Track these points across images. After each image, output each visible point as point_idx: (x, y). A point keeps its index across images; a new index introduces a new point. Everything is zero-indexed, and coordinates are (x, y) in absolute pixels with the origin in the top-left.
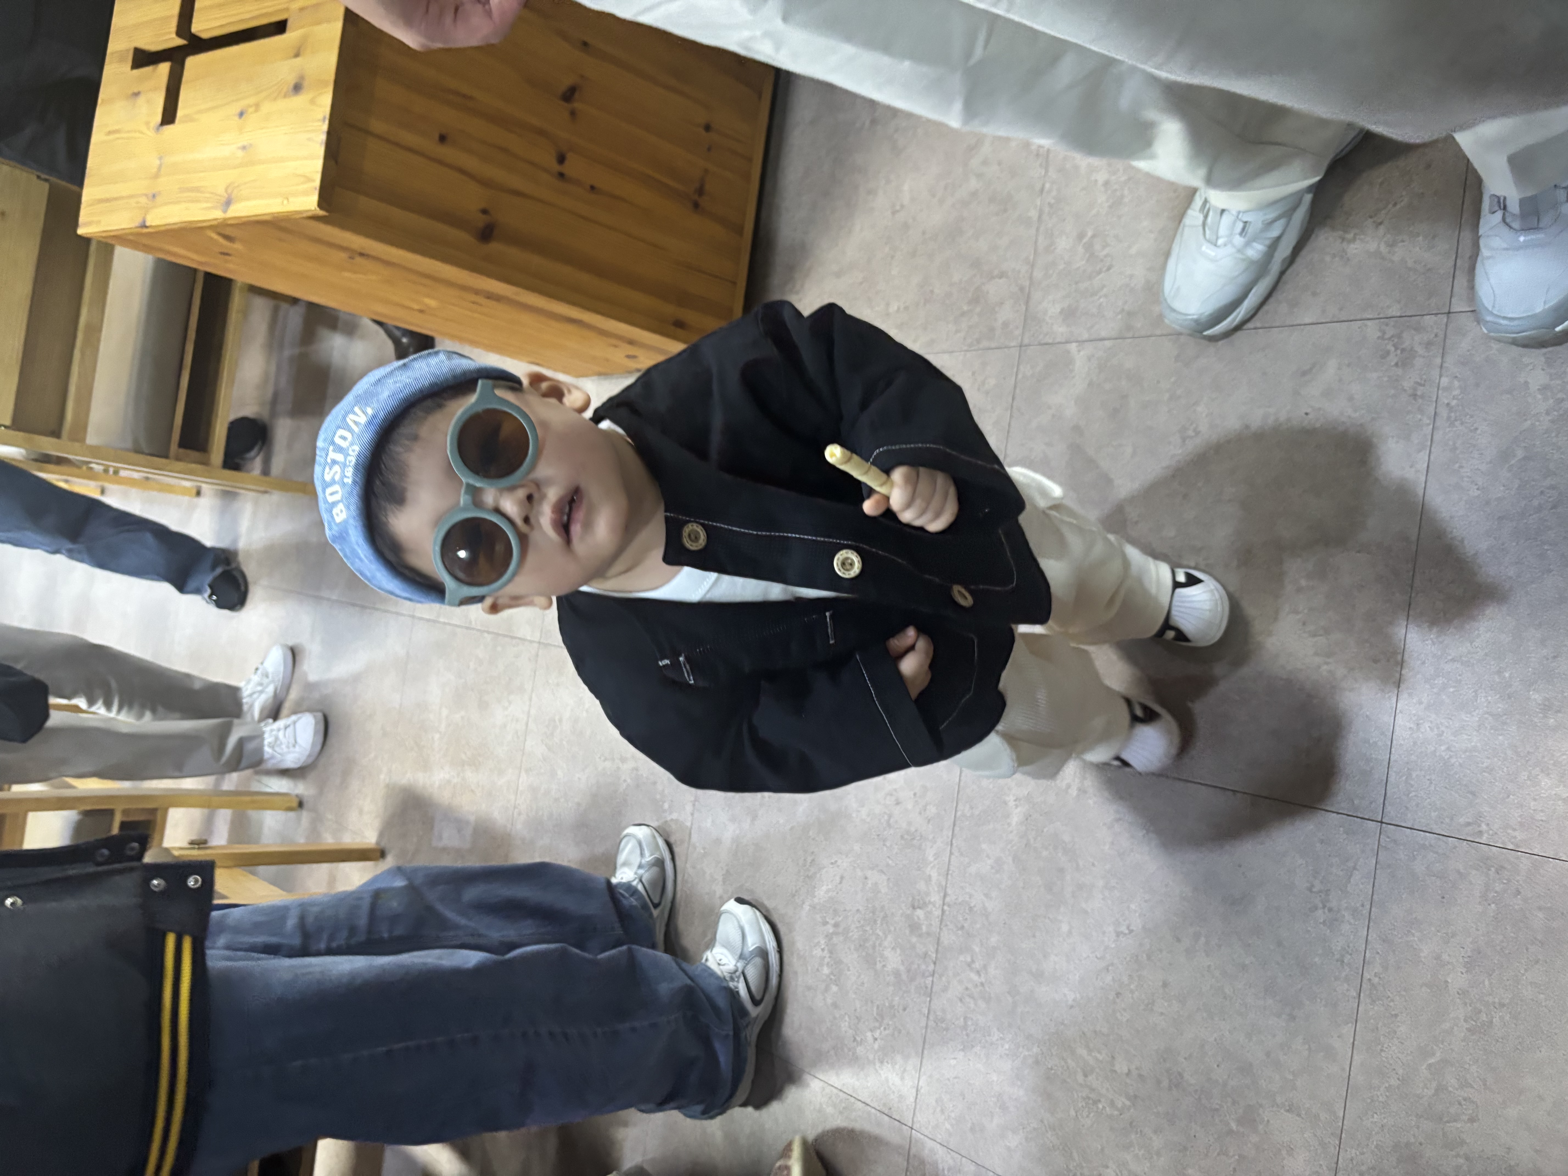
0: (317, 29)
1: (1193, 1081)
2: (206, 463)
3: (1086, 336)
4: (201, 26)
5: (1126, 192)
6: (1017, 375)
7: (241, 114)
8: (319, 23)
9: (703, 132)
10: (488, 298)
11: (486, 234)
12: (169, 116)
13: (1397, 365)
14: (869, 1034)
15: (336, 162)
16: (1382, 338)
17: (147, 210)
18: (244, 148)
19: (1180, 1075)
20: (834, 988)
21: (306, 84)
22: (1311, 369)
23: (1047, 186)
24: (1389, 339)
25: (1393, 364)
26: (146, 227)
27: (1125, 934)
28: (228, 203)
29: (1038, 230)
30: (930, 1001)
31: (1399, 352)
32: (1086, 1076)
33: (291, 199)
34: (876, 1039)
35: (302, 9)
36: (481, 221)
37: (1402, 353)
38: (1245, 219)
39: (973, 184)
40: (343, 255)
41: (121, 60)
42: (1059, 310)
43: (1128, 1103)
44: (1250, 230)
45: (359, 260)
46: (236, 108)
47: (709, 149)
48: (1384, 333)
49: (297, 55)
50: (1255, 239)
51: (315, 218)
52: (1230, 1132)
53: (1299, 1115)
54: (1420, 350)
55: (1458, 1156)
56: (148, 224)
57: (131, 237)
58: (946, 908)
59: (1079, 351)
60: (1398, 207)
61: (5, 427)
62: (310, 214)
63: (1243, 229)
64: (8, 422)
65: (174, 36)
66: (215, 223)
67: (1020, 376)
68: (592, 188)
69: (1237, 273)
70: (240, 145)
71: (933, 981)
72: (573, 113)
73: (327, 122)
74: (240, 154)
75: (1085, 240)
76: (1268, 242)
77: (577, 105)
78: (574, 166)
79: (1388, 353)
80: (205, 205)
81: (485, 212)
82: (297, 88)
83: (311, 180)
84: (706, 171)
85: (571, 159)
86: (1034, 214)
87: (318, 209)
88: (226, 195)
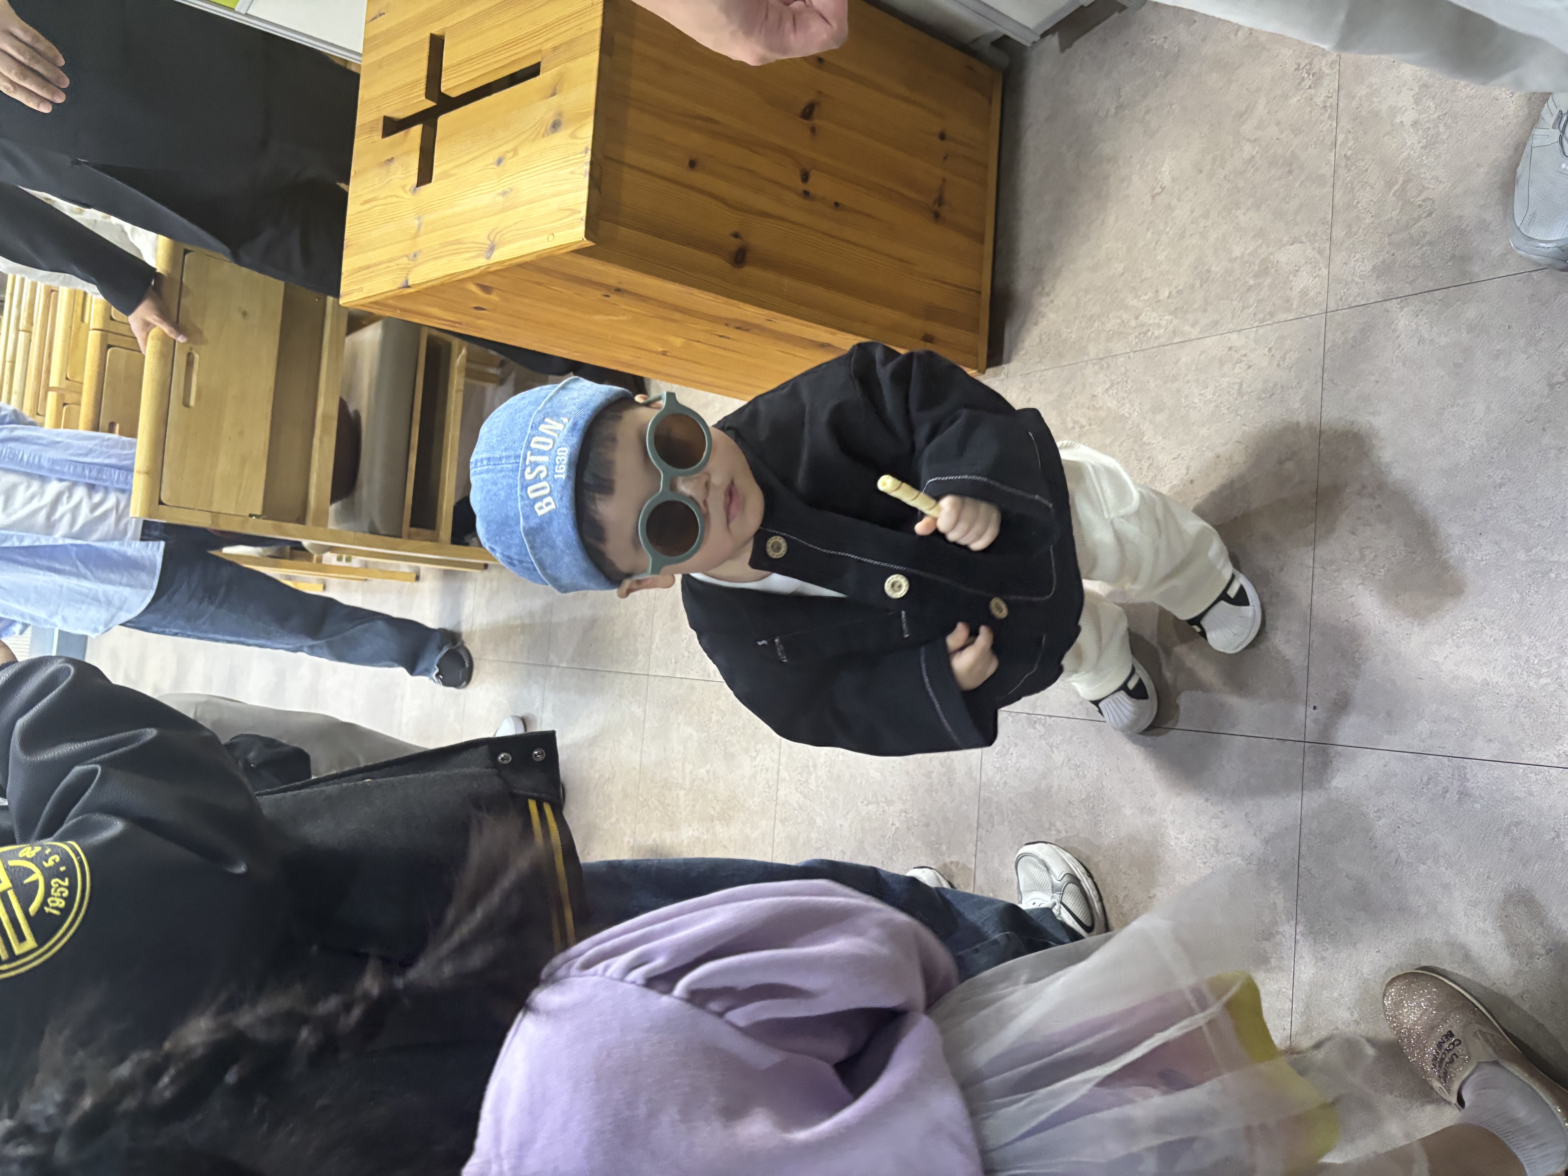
0: (571, 65)
2: (435, 539)
3: (1409, 291)
4: (450, 85)
5: (1442, 129)
6: (1324, 345)
7: (499, 162)
8: (573, 58)
9: (937, 140)
10: (740, 328)
11: (740, 258)
12: (425, 176)
15: (600, 191)
17: (409, 270)
18: (504, 193)
21: (563, 120)
23: (1340, 138)
26: (409, 287)
28: (492, 249)
29: (1333, 186)
33: (557, 234)
35: (555, 49)
36: (735, 244)
39: (1248, 149)
40: (598, 294)
41: (371, 130)
42: (1371, 267)
45: (614, 298)
46: (492, 157)
47: (945, 158)
49: (554, 94)
51: (580, 251)
56: (410, 283)
57: (391, 302)
59: (1403, 308)
61: (257, 516)
62: (575, 247)
64: (259, 512)
65: (424, 98)
66: (477, 272)
68: (837, 204)
70: (500, 191)
72: (813, 130)
73: (590, 152)
74: (500, 199)
75: (1395, 188)
77: (816, 122)
78: (819, 184)
80: (467, 255)
81: (736, 235)
82: (556, 126)
83: (577, 212)
84: (944, 180)
85: (814, 176)
86: (1328, 171)
87: (585, 239)
88: (489, 242)
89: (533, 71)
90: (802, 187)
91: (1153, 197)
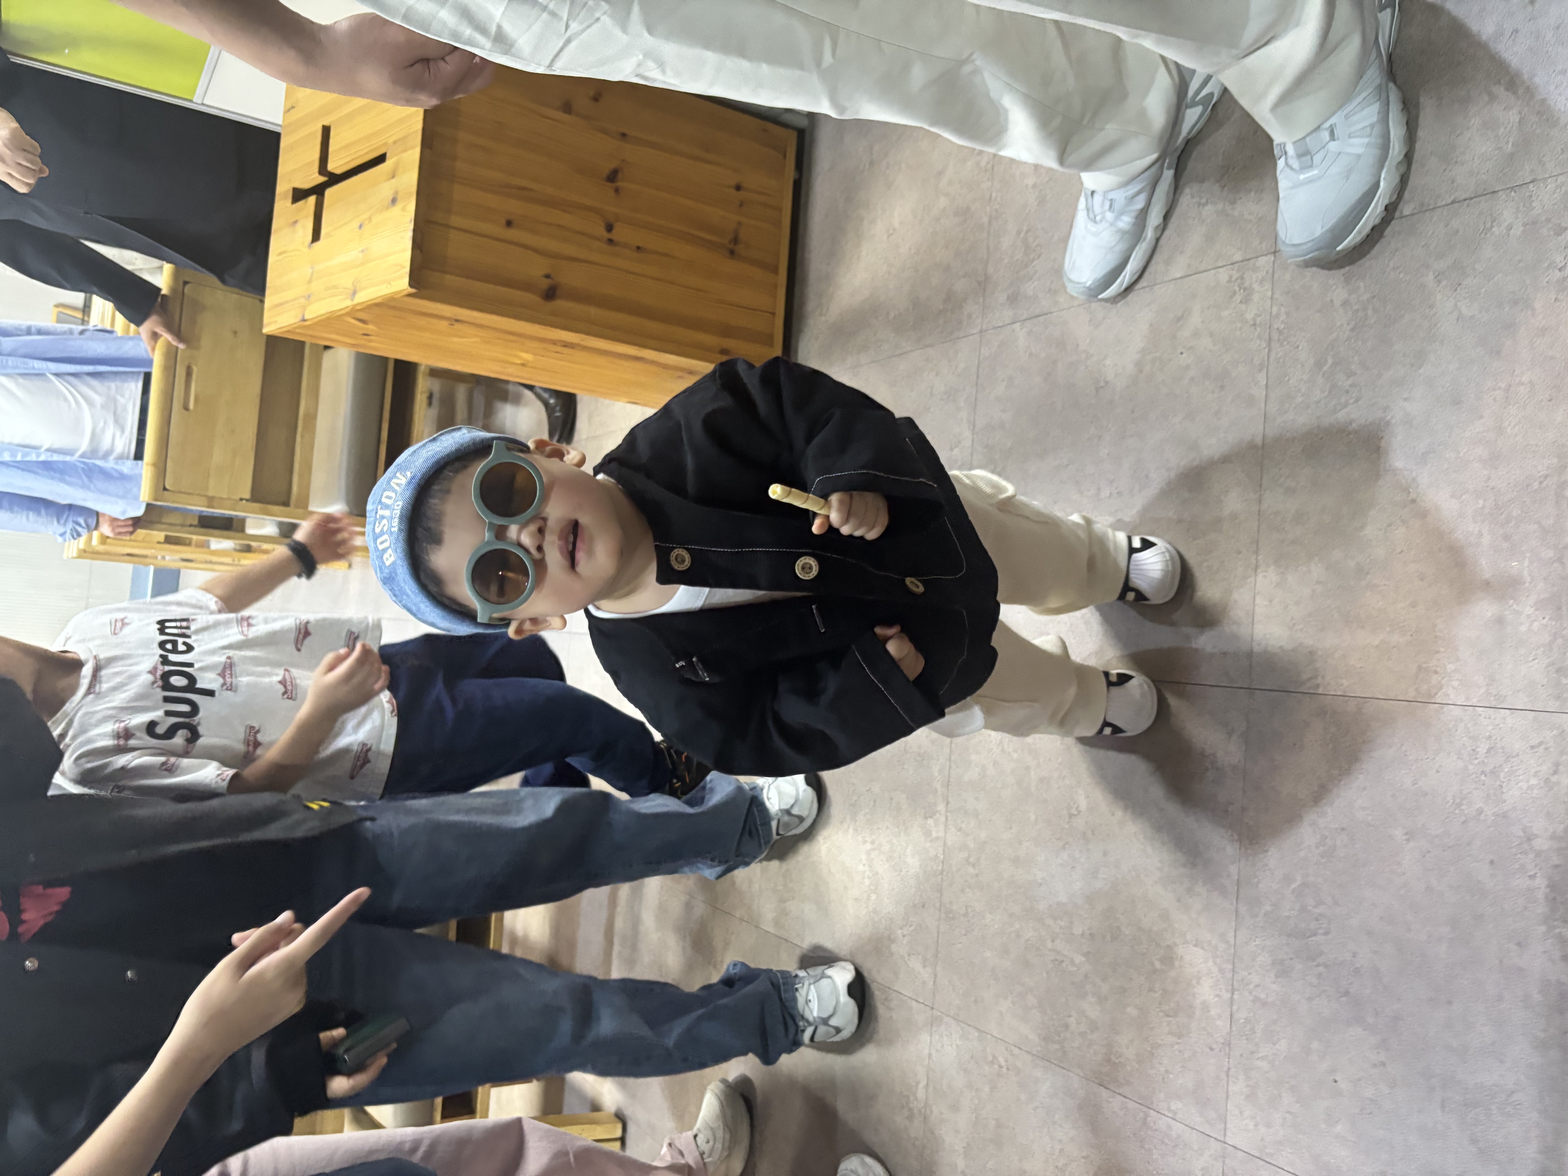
0: (405, 155)
1: (1127, 932)
3: (1025, 316)
4: (335, 165)
6: (979, 357)
7: (361, 227)
8: (405, 151)
9: (733, 191)
10: (565, 346)
11: (550, 294)
12: (316, 236)
13: (1241, 302)
14: (899, 932)
15: (422, 251)
16: (1229, 281)
17: (304, 308)
18: (363, 251)
19: (1118, 928)
20: (874, 897)
21: (399, 198)
22: (1183, 316)
24: (1235, 281)
25: (1238, 301)
26: (305, 320)
27: (1075, 815)
28: (354, 293)
29: (989, 233)
30: (941, 896)
31: (1242, 291)
32: (1053, 941)
33: (392, 284)
34: (904, 936)
35: (395, 142)
36: (545, 283)
37: (1244, 291)
38: (1110, 198)
39: (942, 202)
40: (445, 323)
41: (285, 198)
42: (1005, 298)
43: (1084, 959)
44: (1116, 206)
45: (457, 326)
46: (357, 223)
47: (741, 205)
48: (1231, 277)
49: (393, 177)
50: (1122, 213)
51: (410, 295)
52: (1155, 971)
53: (1202, 948)
54: (1256, 286)
55: (1318, 966)
56: (306, 318)
57: (298, 331)
58: (949, 814)
59: (1021, 329)
60: (1236, 170)
61: (246, 500)
62: (405, 293)
63: (1111, 206)
64: (247, 495)
65: (317, 175)
66: (348, 310)
67: (981, 357)
68: (638, 248)
69: (1114, 243)
70: (360, 249)
71: (942, 879)
72: (617, 190)
73: (413, 223)
74: (361, 255)
75: (1022, 235)
76: (1134, 214)
77: (619, 184)
78: (621, 233)
79: (1235, 293)
80: (340, 297)
81: (547, 276)
82: (394, 201)
83: (404, 267)
84: (739, 223)
85: (618, 227)
87: (412, 288)
88: (353, 288)
89: (381, 159)
91: (889, 237)
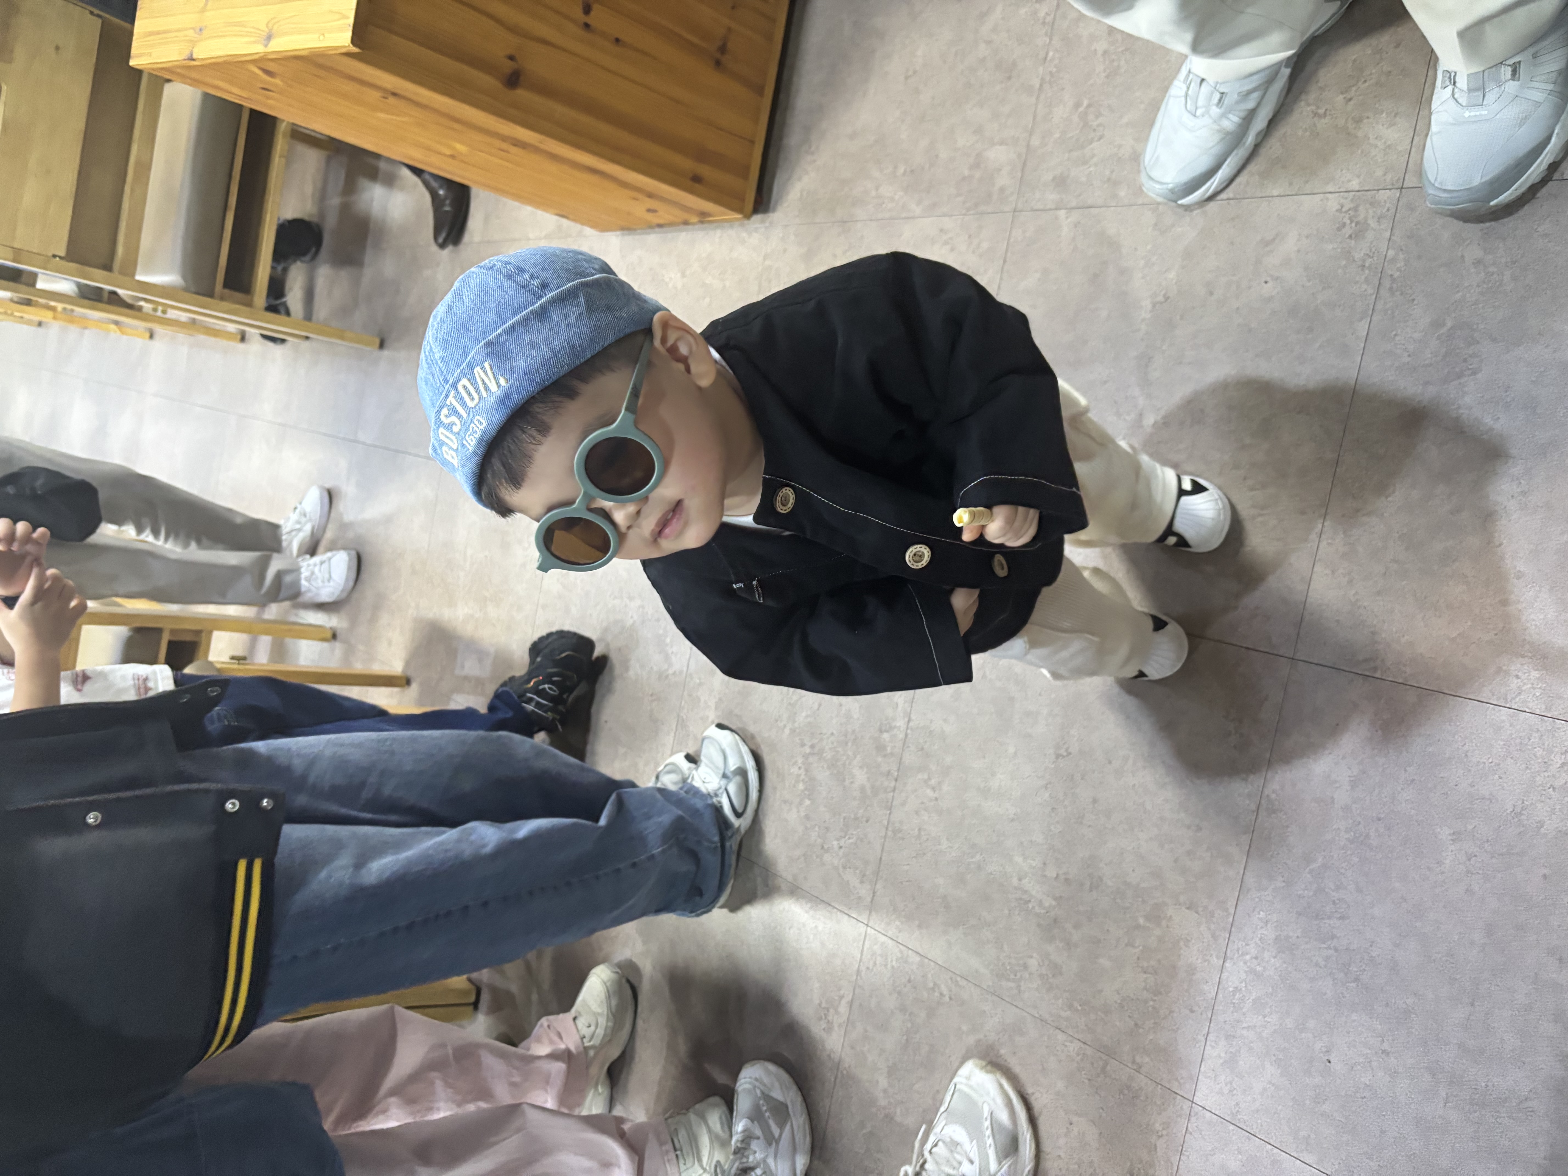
1: (1110, 884)
2: (249, 304)
3: (1074, 204)
5: (1123, 62)
6: (1009, 240)
10: (515, 145)
11: (513, 80)
13: (1350, 237)
14: (835, 843)
16: (1339, 211)
17: (193, 43)
19: (1101, 879)
20: (807, 802)
22: (1274, 239)
23: (1051, 54)
24: (1346, 212)
25: (1347, 236)
26: (194, 60)
27: (1064, 757)
28: (269, 38)
29: (1038, 98)
30: (890, 814)
31: (1353, 225)
32: (1020, 880)
33: (327, 35)
34: (841, 847)
36: (508, 67)
37: (1356, 225)
38: (1222, 90)
39: (983, 50)
40: (377, 94)
42: (1051, 178)
43: (1054, 903)
44: (1227, 101)
45: (392, 100)
47: (733, 8)
48: (1342, 206)
50: (1230, 110)
51: (348, 54)
52: (1138, 926)
53: (1196, 912)
54: (1373, 223)
56: (195, 56)
57: (179, 70)
58: (909, 731)
59: (1067, 218)
60: (1367, 84)
61: (60, 257)
62: (344, 50)
63: (1220, 100)
64: (62, 253)
66: (256, 57)
67: (1012, 240)
68: (617, 40)
69: (1211, 144)
71: (893, 796)
75: (1081, 109)
76: (1243, 114)
78: (601, 18)
79: (1344, 225)
80: (246, 39)
81: (511, 58)
83: (348, 18)
84: (729, 29)
85: (596, 9)
86: (1036, 83)
87: (351, 46)
88: (267, 30)
90: (584, 18)
91: (907, 78)
